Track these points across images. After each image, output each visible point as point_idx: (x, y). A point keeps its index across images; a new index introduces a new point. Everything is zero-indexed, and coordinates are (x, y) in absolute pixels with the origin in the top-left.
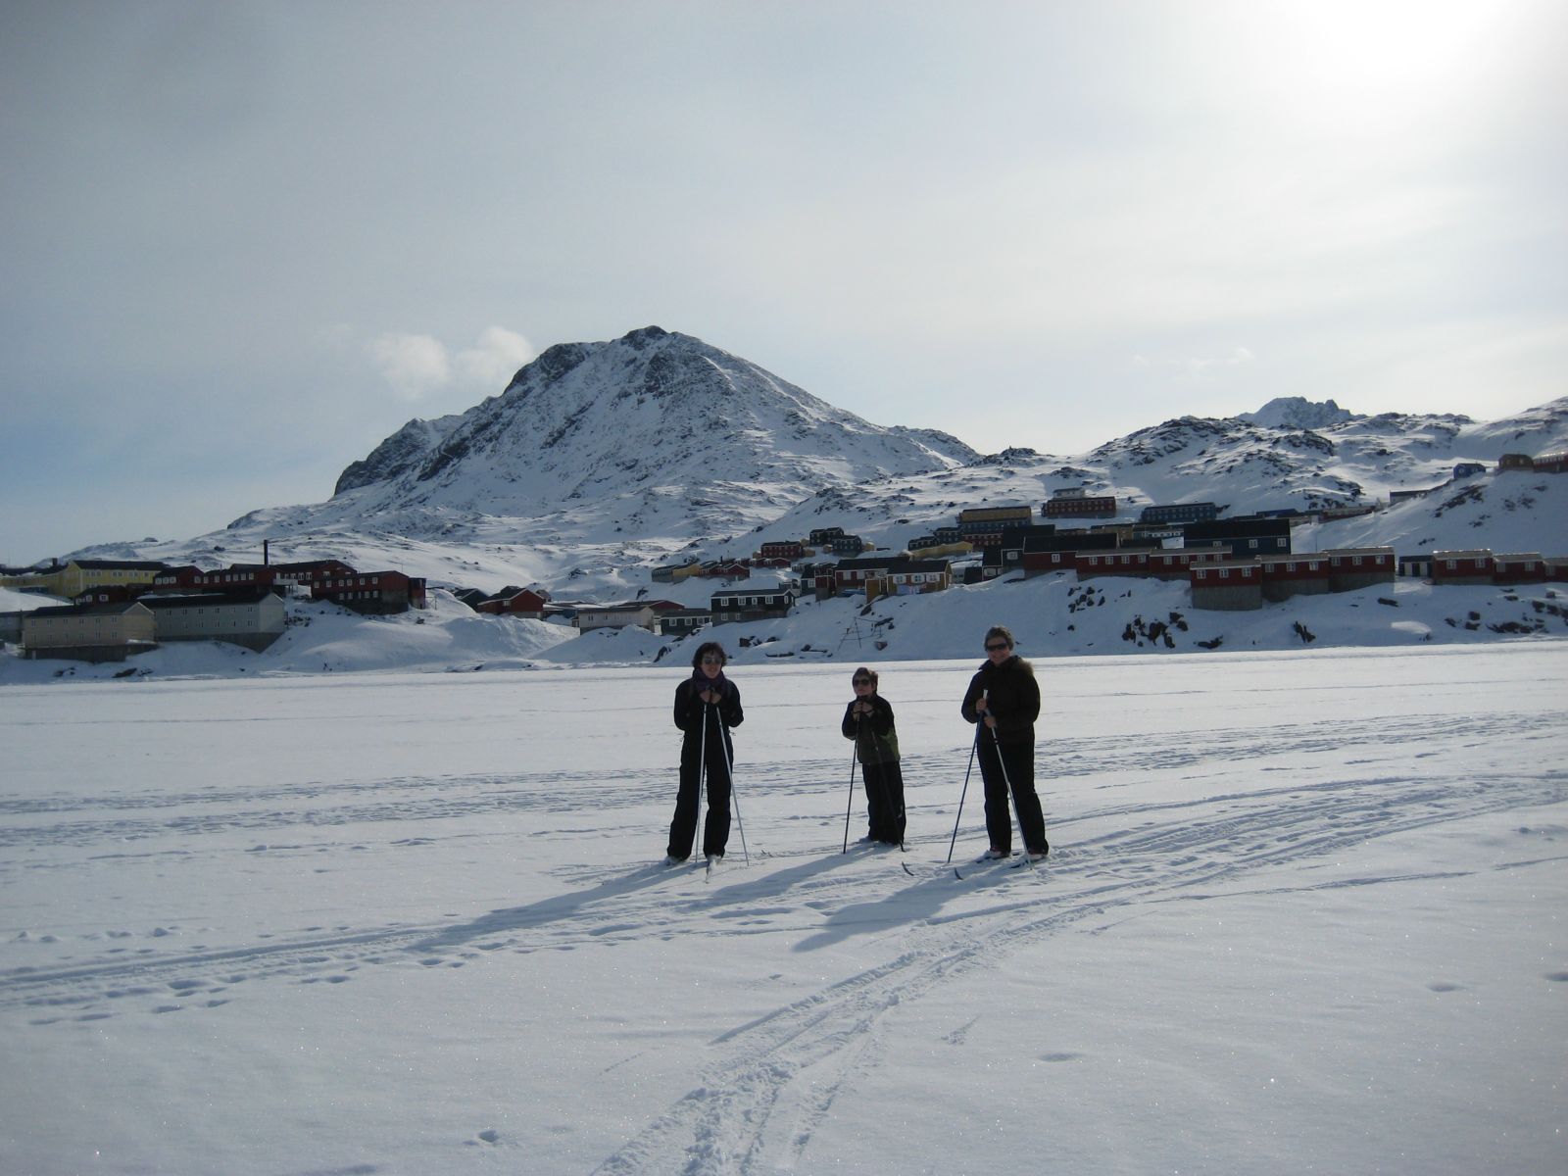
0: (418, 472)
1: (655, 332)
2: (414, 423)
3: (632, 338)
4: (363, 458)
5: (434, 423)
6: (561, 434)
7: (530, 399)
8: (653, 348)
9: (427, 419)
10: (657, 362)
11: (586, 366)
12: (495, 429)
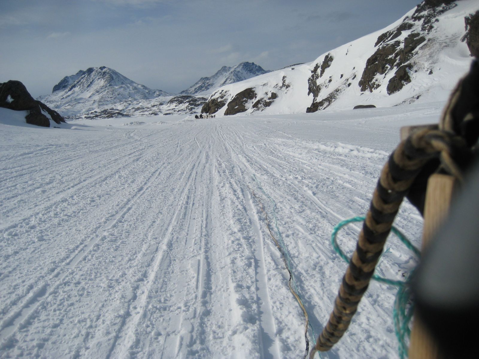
0: (68, 90)
1: (104, 67)
2: (66, 77)
3: (102, 68)
4: (57, 84)
5: (70, 76)
6: (89, 85)
7: (85, 78)
8: (104, 70)
9: (69, 76)
10: (104, 73)
11: (94, 73)
12: (80, 83)
